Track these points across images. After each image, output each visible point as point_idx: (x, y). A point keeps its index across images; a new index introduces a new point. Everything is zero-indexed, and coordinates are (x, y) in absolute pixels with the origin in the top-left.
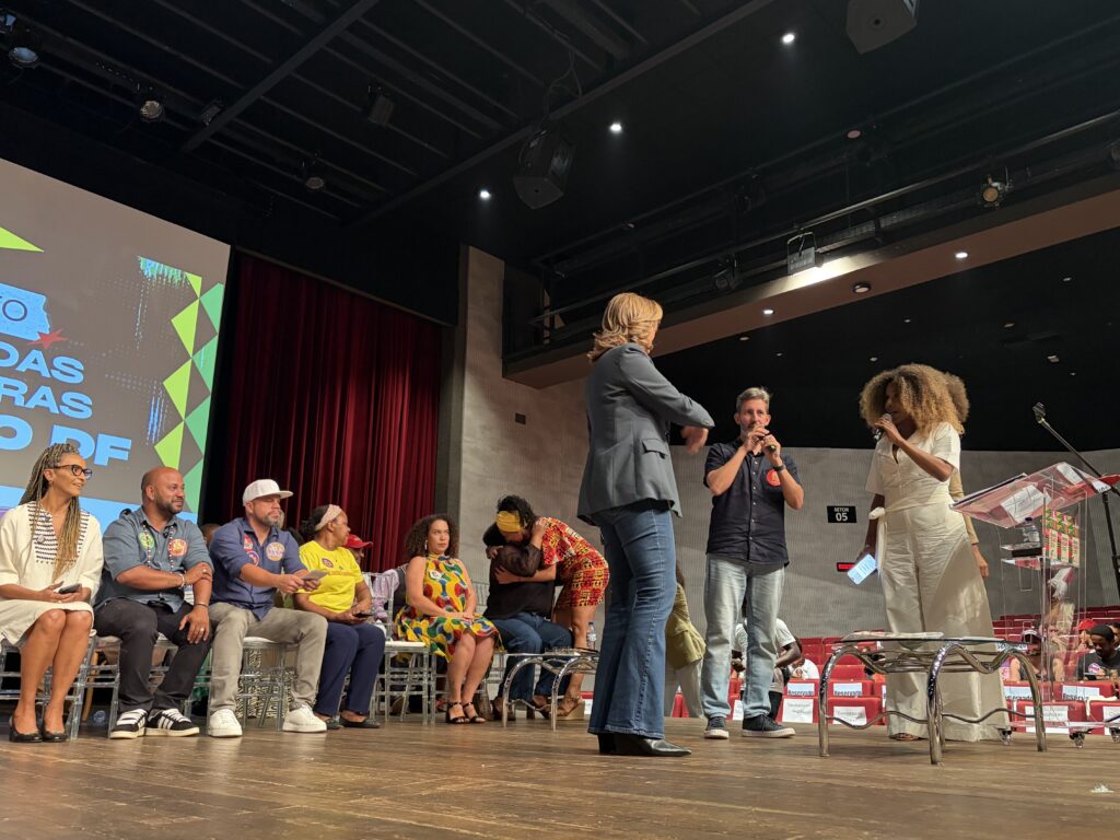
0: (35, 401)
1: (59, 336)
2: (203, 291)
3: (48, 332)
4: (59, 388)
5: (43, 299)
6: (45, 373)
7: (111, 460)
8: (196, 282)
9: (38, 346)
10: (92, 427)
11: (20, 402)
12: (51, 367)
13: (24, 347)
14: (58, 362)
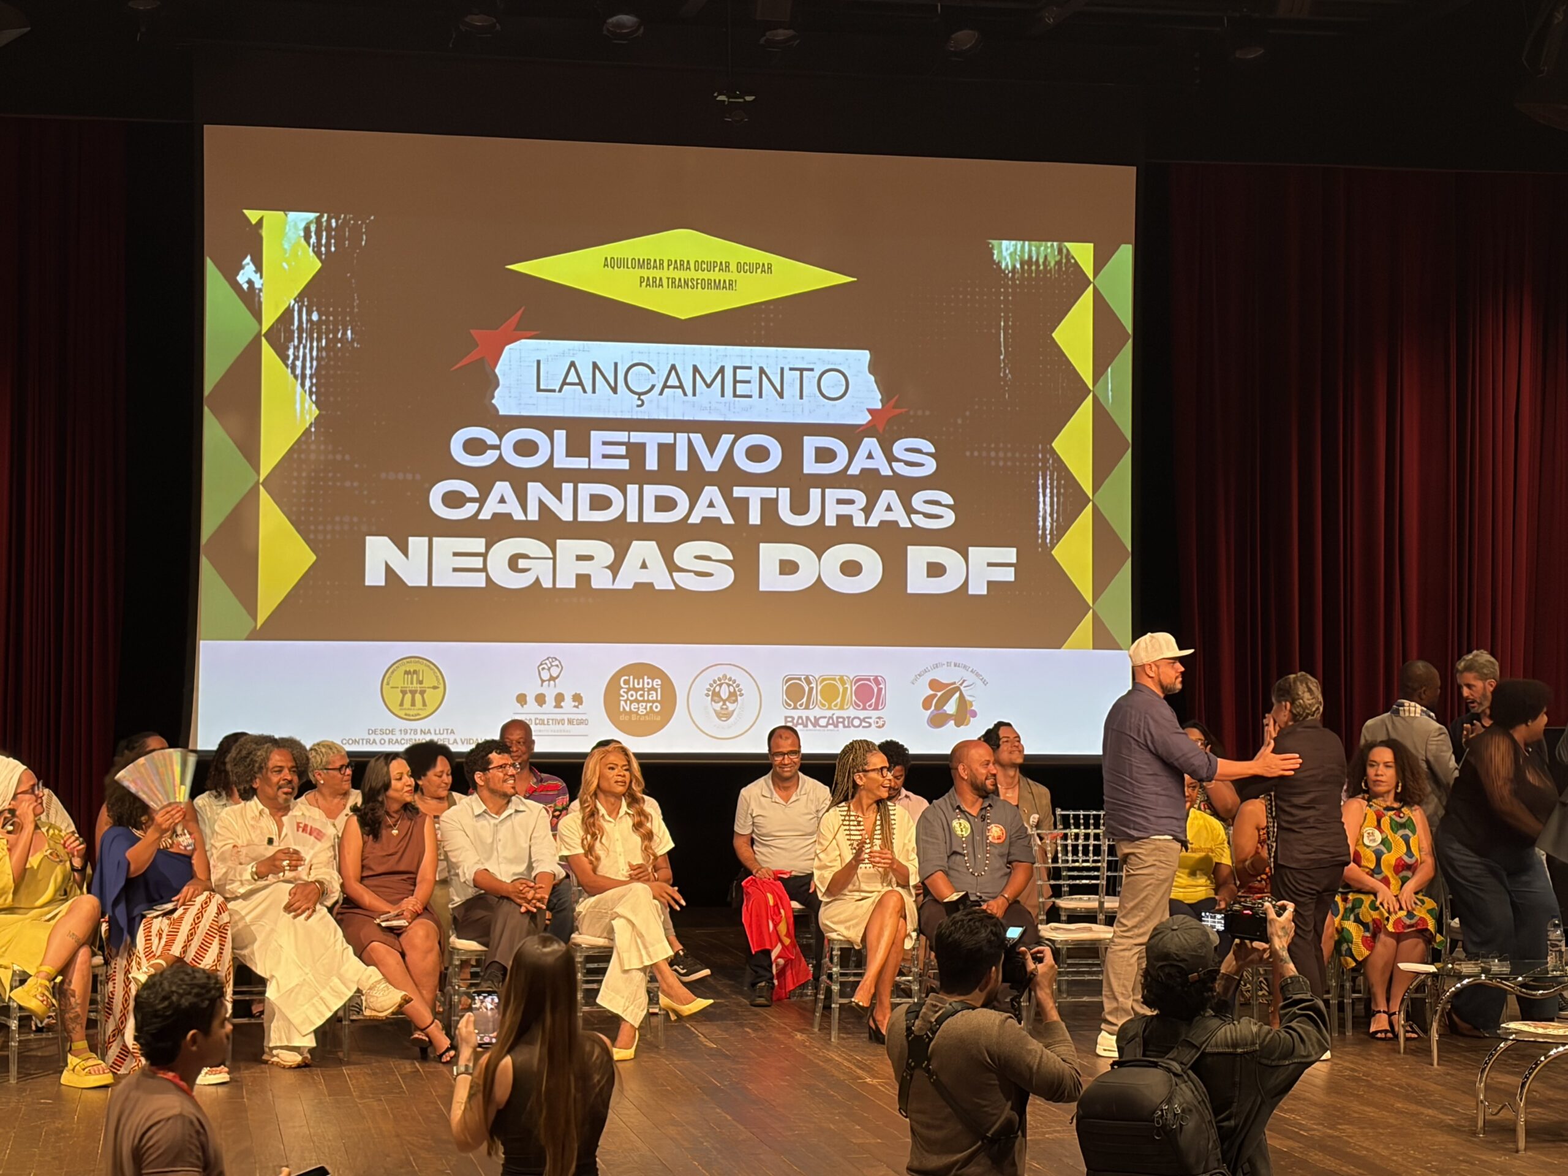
0: (878, 515)
1: (894, 407)
2: (1099, 265)
3: (879, 406)
6: (886, 471)
7: (991, 585)
8: (1083, 253)
9: (869, 431)
10: (959, 539)
11: (859, 521)
12: (891, 458)
14: (899, 448)
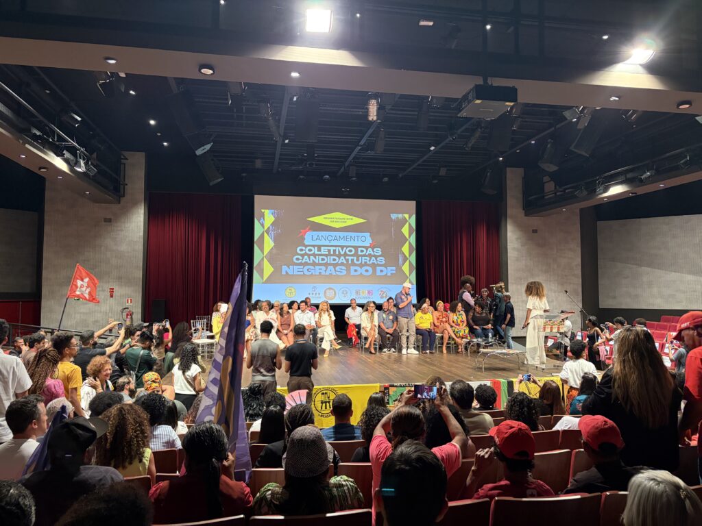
0: (371, 262)
1: (374, 243)
2: (409, 218)
3: (371, 243)
4: (376, 257)
5: (369, 234)
6: (372, 253)
7: (392, 274)
8: (407, 216)
9: (370, 247)
10: (385, 266)
11: (368, 262)
12: (373, 251)
13: (367, 248)
14: (375, 250)
